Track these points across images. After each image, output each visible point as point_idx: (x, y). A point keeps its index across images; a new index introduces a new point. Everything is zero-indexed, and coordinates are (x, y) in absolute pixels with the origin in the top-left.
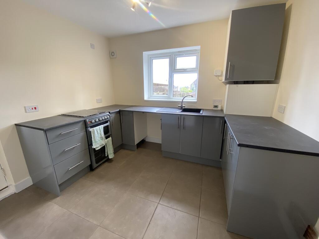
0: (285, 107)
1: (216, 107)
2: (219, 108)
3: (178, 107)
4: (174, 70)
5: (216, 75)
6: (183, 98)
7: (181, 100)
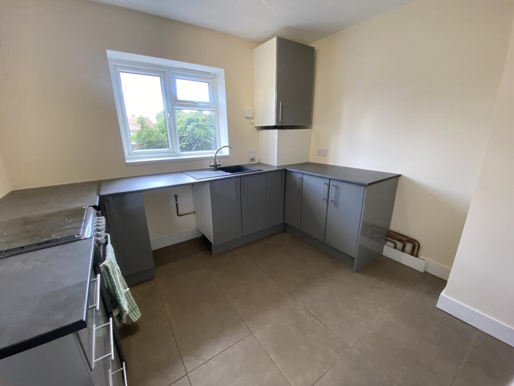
0: (327, 150)
1: (253, 159)
2: (256, 162)
3: (211, 166)
4: (175, 102)
5: (248, 116)
6: (216, 151)
7: (214, 155)
